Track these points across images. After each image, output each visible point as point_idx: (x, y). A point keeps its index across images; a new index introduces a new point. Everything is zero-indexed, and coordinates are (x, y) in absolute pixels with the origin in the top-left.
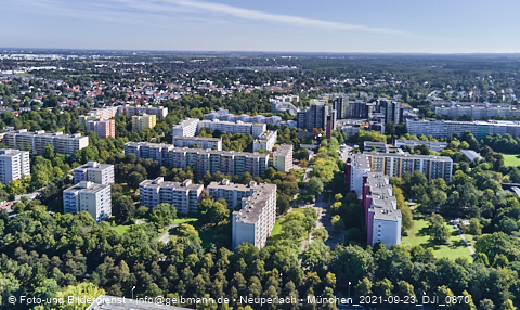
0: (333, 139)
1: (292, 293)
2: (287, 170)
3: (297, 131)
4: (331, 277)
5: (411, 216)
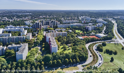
0: (42, 30)
1: (34, 69)
2: (30, 39)
3: (32, 29)
4: (43, 63)
5: (59, 45)
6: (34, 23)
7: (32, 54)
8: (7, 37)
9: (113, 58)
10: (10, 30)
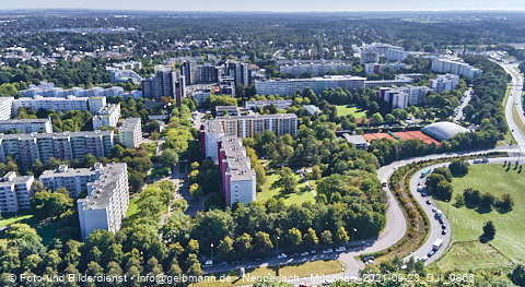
0: (185, 107)
1: (156, 269)
2: (136, 145)
3: (144, 102)
4: (194, 244)
5: (264, 172)
6: (148, 72)
7: (147, 210)
8: (34, 137)
9: (494, 224)
10: (45, 106)
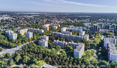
0: (99, 34)
2: (87, 40)
3: (90, 31)
4: (98, 67)
6: (92, 25)
7: (88, 55)
8: (69, 35)
10: (71, 30)
